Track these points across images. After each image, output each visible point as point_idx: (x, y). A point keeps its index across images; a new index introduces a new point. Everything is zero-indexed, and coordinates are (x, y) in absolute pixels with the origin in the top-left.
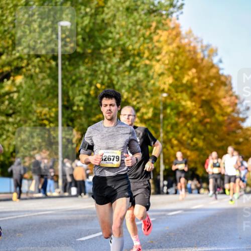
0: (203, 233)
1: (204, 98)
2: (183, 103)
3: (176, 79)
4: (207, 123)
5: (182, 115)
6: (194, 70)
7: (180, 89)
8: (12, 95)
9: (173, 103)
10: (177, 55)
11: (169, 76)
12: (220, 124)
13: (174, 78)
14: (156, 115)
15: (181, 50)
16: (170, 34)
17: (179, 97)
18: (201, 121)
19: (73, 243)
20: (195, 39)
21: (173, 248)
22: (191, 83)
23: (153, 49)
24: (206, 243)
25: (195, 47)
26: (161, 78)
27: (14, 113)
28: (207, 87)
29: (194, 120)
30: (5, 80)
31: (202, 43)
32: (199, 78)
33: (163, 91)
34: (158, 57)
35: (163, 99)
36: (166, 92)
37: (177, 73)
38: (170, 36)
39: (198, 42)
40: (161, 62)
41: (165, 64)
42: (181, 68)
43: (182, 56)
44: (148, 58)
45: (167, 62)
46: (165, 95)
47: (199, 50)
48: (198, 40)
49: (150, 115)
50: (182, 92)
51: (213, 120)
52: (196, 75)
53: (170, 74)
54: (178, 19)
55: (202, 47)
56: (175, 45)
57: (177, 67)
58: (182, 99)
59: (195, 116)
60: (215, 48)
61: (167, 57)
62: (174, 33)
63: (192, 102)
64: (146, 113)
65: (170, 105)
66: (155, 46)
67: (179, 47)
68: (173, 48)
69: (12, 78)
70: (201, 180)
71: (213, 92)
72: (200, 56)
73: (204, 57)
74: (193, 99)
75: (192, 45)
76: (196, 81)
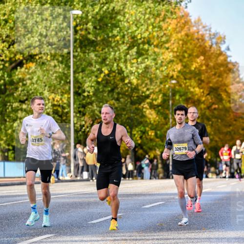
0: (211, 216)
1: (211, 85)
2: (192, 90)
3: (185, 67)
4: (215, 109)
5: (190, 101)
6: (202, 58)
7: (189, 76)
8: (25, 82)
9: (182, 90)
10: (185, 43)
11: (178, 64)
12: (227, 110)
13: (182, 65)
14: (165, 101)
15: (190, 38)
16: (179, 22)
17: (188, 84)
18: (209, 108)
19: (85, 225)
20: (204, 27)
21: (181, 230)
22: (200, 70)
23: (162, 37)
24: (214, 226)
25: (203, 35)
26: (170, 66)
27: (27, 100)
28: (215, 74)
29: (203, 106)
30: (19, 68)
31: (210, 31)
32: (207, 66)
33: (172, 78)
34: (167, 45)
35: (172, 85)
36: (175, 79)
37: (185, 60)
38: (179, 25)
39: (206, 30)
40: (169, 50)
41: (174, 52)
42: (190, 55)
43: (191, 44)
44: (157, 46)
45: (175, 49)
46: (174, 82)
47: (207, 39)
48: (207, 28)
49: (159, 101)
50: (190, 79)
51: (221, 107)
52: (204, 62)
53: (178, 61)
54: (186, 7)
55: (210, 35)
56: (183, 33)
57: (186, 55)
58: (191, 86)
59: (203, 102)
60: (222, 36)
61: (176, 45)
62: (183, 21)
63: (200, 88)
64: (156, 100)
65: (179, 91)
66: (165, 34)
67: (187, 35)
68: (181, 36)
69: (25, 66)
70: (209, 165)
71: (221, 79)
72: (208, 44)
73: (212, 44)
74: (200, 86)
75: (200, 33)
76: (204, 68)
